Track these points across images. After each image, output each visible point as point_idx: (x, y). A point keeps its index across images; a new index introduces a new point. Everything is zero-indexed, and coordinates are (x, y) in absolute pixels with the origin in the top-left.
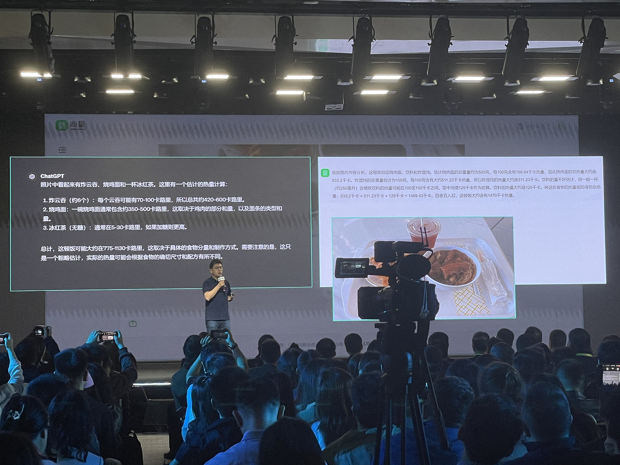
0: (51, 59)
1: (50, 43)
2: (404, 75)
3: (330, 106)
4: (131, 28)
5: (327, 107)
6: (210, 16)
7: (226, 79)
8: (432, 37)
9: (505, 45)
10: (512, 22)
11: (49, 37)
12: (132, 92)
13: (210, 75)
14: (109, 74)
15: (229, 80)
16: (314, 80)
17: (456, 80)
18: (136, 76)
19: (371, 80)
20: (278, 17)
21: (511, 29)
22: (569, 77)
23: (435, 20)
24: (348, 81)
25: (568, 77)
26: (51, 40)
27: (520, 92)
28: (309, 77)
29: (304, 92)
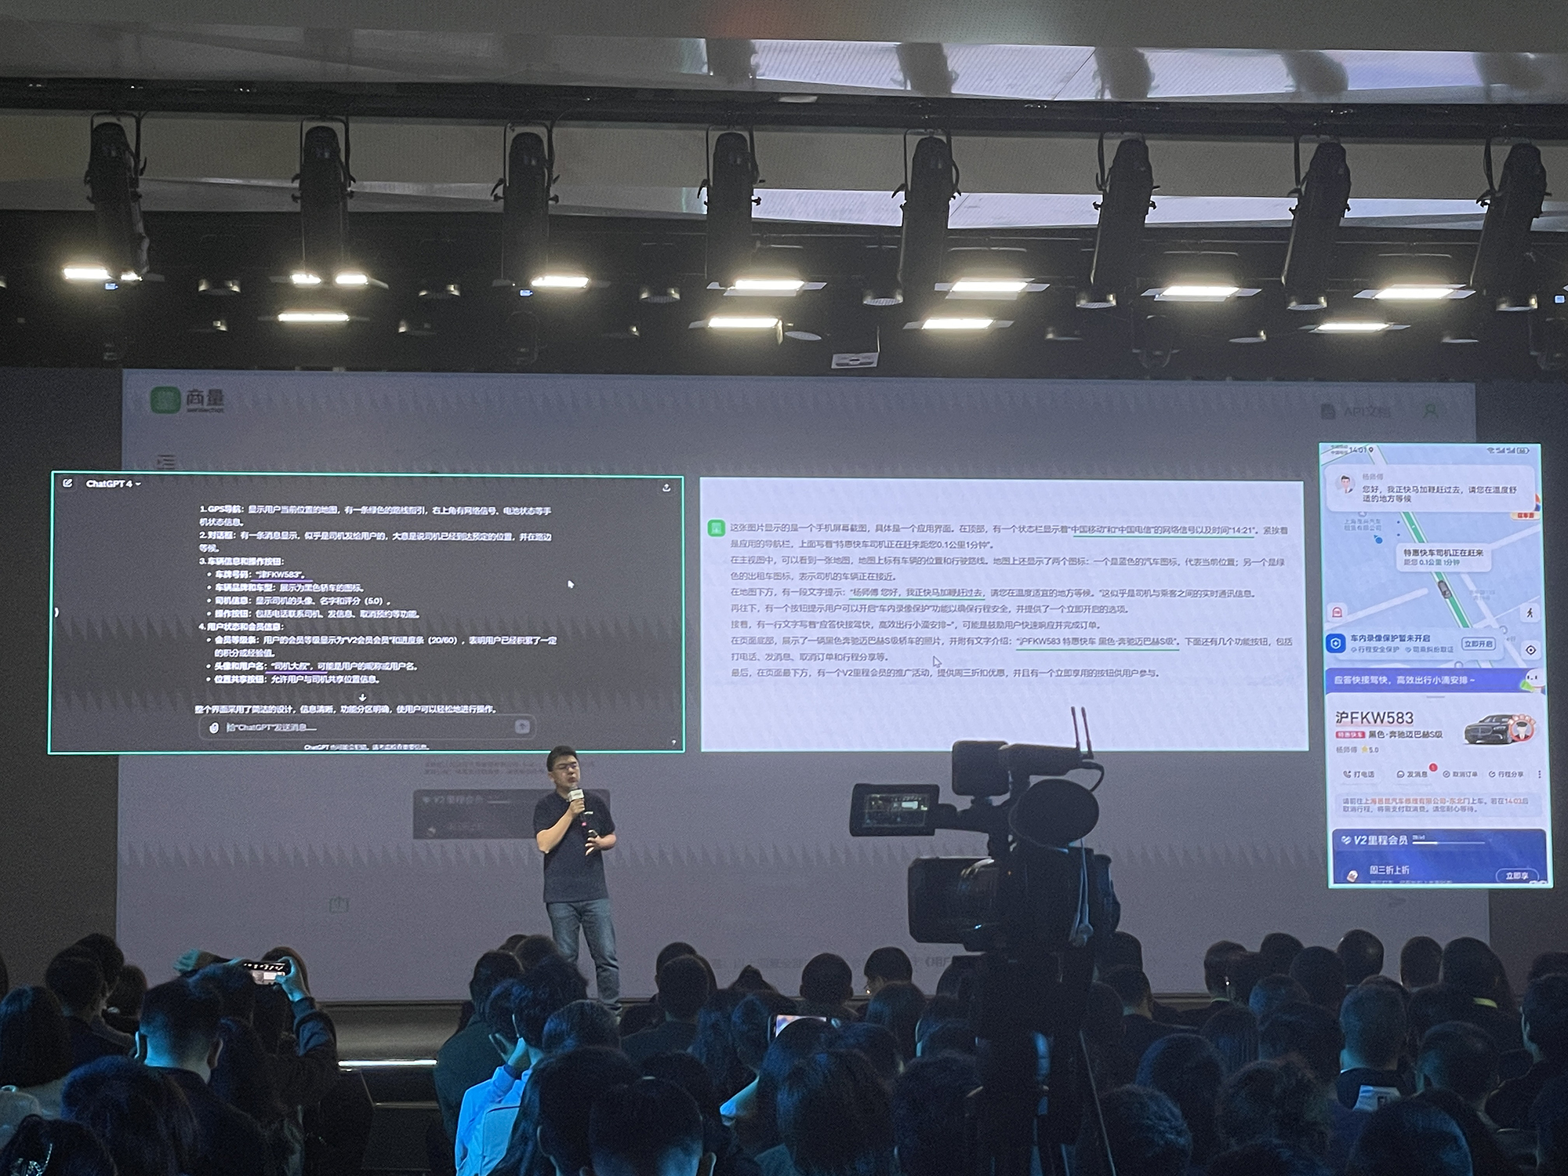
0: (141, 238)
1: (137, 197)
2: (1032, 282)
3: (845, 358)
4: (343, 160)
5: (837, 360)
6: (541, 131)
7: (583, 288)
8: (1103, 188)
9: (1290, 209)
10: (1308, 150)
11: (135, 183)
12: (342, 317)
13: (541, 279)
14: (288, 274)
15: (590, 290)
16: (804, 294)
17: (1164, 294)
18: (353, 279)
19: (946, 293)
20: (715, 135)
21: (1304, 169)
22: (1452, 290)
23: (1112, 145)
24: (892, 297)
25: (1449, 289)
26: (138, 190)
27: (1328, 327)
28: (790, 285)
29: (778, 322)
